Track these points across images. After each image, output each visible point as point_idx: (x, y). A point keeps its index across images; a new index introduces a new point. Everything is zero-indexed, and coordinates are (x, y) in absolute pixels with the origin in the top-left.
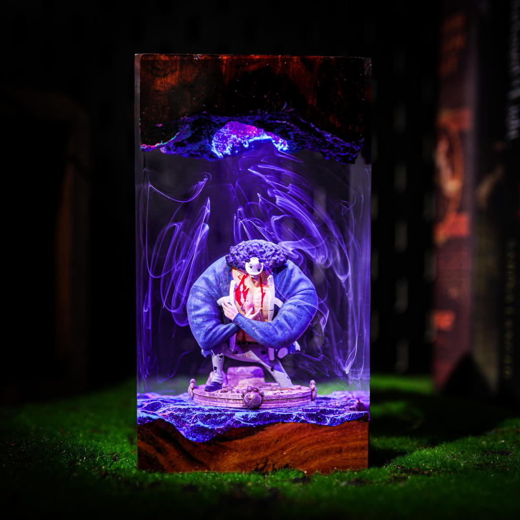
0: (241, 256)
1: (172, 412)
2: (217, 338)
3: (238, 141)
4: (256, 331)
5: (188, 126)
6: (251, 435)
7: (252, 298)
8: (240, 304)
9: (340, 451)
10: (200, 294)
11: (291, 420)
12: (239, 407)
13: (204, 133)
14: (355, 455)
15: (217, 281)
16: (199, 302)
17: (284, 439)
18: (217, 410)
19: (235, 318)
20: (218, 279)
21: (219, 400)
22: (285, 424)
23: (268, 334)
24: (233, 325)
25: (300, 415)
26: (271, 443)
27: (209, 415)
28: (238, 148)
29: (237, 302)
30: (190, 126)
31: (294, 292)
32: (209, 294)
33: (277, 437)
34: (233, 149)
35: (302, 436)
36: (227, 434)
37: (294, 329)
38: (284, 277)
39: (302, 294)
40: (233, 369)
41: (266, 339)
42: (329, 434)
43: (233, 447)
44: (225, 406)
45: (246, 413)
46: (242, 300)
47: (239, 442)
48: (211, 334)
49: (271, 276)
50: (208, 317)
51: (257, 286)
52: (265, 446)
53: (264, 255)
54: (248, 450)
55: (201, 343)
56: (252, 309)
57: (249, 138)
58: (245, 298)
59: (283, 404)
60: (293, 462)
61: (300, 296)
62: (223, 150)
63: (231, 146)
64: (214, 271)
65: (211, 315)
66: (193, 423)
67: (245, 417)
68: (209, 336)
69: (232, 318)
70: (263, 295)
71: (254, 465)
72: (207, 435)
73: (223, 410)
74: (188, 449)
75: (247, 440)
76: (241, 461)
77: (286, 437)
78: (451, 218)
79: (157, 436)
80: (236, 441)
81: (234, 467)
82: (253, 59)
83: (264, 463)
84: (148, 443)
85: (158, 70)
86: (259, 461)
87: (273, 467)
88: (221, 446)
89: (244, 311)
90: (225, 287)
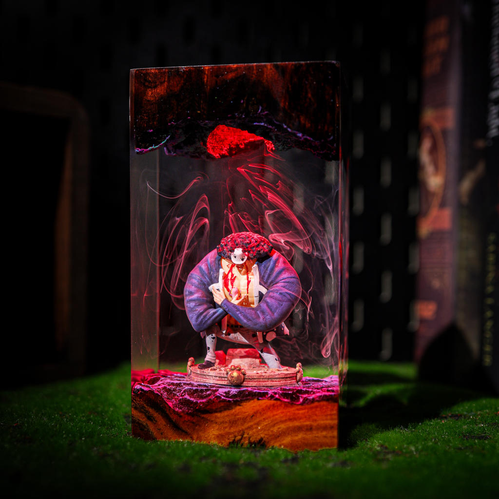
0: (228, 247)
1: (165, 385)
3: (234, 143)
4: (240, 315)
6: (229, 409)
7: (239, 285)
8: (228, 290)
9: (310, 429)
10: (194, 281)
11: (265, 397)
12: (224, 383)
13: (198, 136)
14: (324, 433)
15: (208, 270)
17: (258, 414)
18: (205, 386)
19: (222, 303)
20: (210, 268)
21: (207, 377)
22: (260, 402)
23: (250, 318)
24: (220, 310)
25: (275, 393)
26: (247, 417)
27: (197, 390)
28: (234, 149)
29: (225, 289)
30: (183, 130)
32: (201, 281)
33: (252, 413)
34: (230, 150)
36: (208, 407)
37: (275, 314)
38: (268, 267)
39: (284, 282)
41: (249, 323)
43: (213, 419)
44: (212, 382)
45: (229, 389)
46: (230, 287)
47: (218, 415)
49: (255, 265)
50: (200, 302)
51: (244, 274)
52: (242, 420)
53: (249, 246)
54: (226, 422)
57: (245, 140)
58: (232, 285)
59: (264, 383)
60: (266, 436)
61: (283, 284)
62: (220, 151)
63: (228, 147)
64: (207, 261)
65: (203, 300)
66: (182, 396)
67: (227, 393)
68: (200, 319)
69: (220, 303)
70: (249, 282)
71: (232, 437)
72: (192, 407)
73: (210, 386)
74: (174, 418)
75: (226, 413)
76: (220, 433)
77: (260, 413)
78: (434, 212)
79: (148, 406)
80: (216, 414)
81: (214, 437)
82: (232, 68)
83: (241, 435)
84: (141, 412)
85: (149, 82)
86: (236, 434)
87: (249, 440)
88: (203, 418)
89: (231, 296)
90: (215, 275)
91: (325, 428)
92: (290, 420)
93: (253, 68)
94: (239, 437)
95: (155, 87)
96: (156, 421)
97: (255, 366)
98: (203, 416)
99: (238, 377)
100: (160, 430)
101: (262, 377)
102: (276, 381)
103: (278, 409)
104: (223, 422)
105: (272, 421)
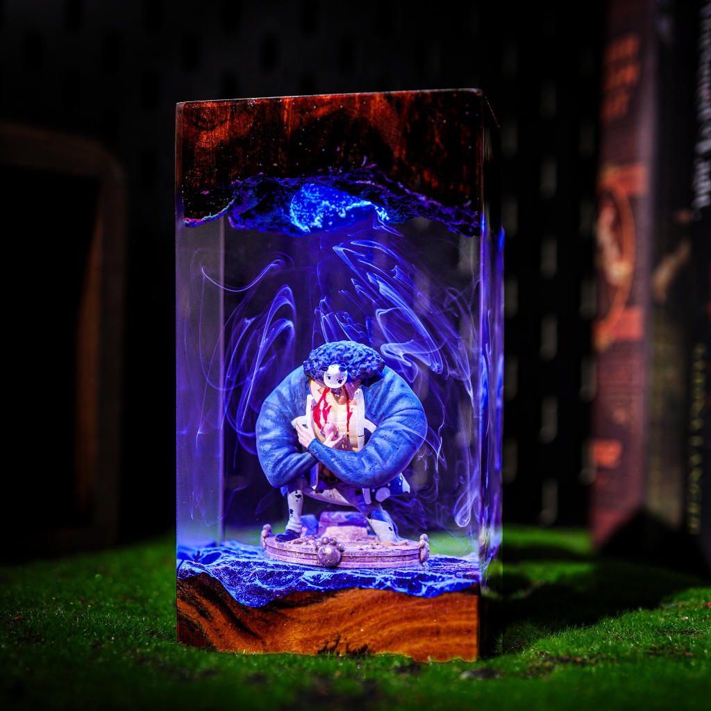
0: (320, 362)
1: (227, 565)
2: (288, 471)
3: (331, 210)
4: (336, 463)
5: (250, 192)
6: (318, 602)
7: (336, 419)
8: (320, 426)
9: (437, 632)
10: (270, 412)
11: (372, 585)
12: (312, 564)
13: (276, 200)
14: (457, 640)
15: (291, 396)
16: (268, 423)
17: (361, 610)
18: (285, 567)
19: (310, 445)
20: (293, 394)
21: (288, 554)
22: (363, 591)
23: (351, 467)
24: (309, 455)
25: (386, 580)
26: (344, 614)
27: (272, 573)
28: (331, 219)
29: (315, 424)
30: (254, 191)
31: (390, 413)
32: (281, 412)
33: (352, 607)
34: (325, 221)
35: (385, 609)
36: (288, 599)
37: (388, 462)
38: (379, 391)
39: (401, 415)
40: (328, 515)
41: (349, 475)
42: (423, 607)
43: (295, 617)
44: (295, 562)
45: (319, 573)
46: (322, 421)
47: (302, 610)
48: (281, 465)
49: (359, 390)
50: (279, 444)
51: (342, 403)
52: (336, 618)
53: (351, 362)
54: (314, 621)
55: (270, 477)
56: (332, 434)
57: (346, 205)
58: (325, 418)
59: (371, 564)
60: (373, 643)
61: (399, 418)
62: (309, 222)
63: (322, 216)
64: (290, 383)
65: (283, 439)
66: (250, 581)
67: (317, 578)
68: (278, 469)
69: (307, 445)
70: (349, 415)
71: (322, 644)
72: (264, 598)
73: (292, 567)
74: (239, 614)
75: (313, 608)
76: (305, 637)
77: (364, 608)
78: (618, 313)
79: (200, 595)
80: (300, 609)
81: (296, 643)
82: (323, 100)
83: (335, 641)
84: (190, 604)
85: (204, 121)
86: (328, 638)
87: (347, 647)
88: (280, 614)
89: (324, 435)
90: (301, 404)
91: (458, 632)
92: (408, 619)
93: (355, 100)
94: (333, 644)
95: (213, 128)
96: (212, 618)
97: (360, 538)
98: (280, 611)
99: (333, 554)
100: (217, 630)
101: (368, 555)
102: (388, 561)
103: (389, 602)
104: (309, 621)
105: (381, 620)
